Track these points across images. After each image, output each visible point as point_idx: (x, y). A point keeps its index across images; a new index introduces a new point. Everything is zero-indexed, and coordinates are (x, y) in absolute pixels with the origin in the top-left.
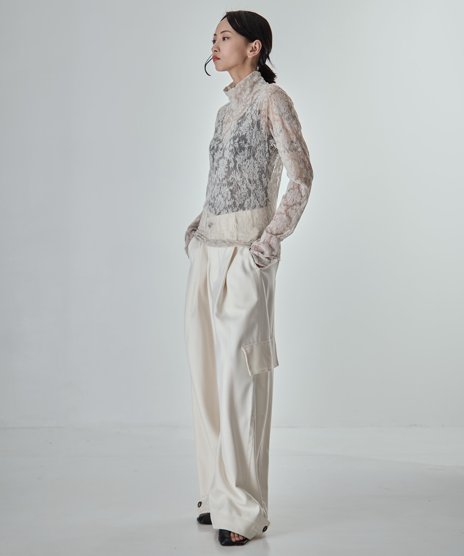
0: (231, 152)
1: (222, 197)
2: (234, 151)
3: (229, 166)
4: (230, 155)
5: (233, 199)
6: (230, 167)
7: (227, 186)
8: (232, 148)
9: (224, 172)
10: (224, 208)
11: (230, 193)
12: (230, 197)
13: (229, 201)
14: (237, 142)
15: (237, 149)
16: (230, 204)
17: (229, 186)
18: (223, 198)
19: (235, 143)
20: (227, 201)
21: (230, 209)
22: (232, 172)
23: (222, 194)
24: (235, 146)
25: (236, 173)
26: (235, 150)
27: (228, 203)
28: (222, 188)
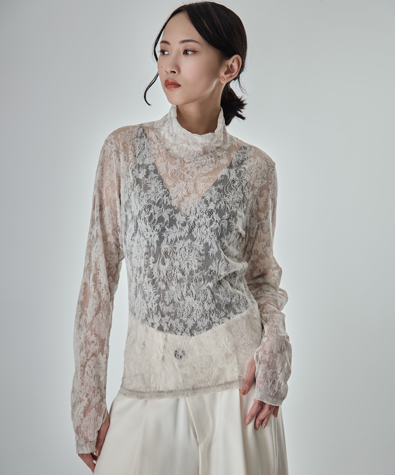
0: (213, 233)
1: (195, 299)
2: (219, 231)
3: (208, 253)
4: (212, 237)
5: (215, 300)
6: (210, 254)
7: (202, 282)
8: (216, 226)
9: (197, 261)
10: (202, 315)
11: (209, 292)
12: (211, 298)
13: (209, 304)
14: (226, 219)
15: (224, 229)
16: (213, 308)
17: (206, 281)
18: (196, 302)
19: (223, 221)
20: (206, 304)
21: (214, 315)
22: (213, 262)
23: (194, 295)
24: (222, 225)
25: (219, 263)
26: (222, 230)
27: (207, 307)
28: (191, 287)
